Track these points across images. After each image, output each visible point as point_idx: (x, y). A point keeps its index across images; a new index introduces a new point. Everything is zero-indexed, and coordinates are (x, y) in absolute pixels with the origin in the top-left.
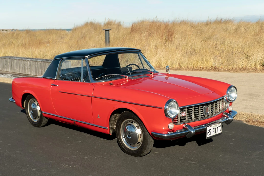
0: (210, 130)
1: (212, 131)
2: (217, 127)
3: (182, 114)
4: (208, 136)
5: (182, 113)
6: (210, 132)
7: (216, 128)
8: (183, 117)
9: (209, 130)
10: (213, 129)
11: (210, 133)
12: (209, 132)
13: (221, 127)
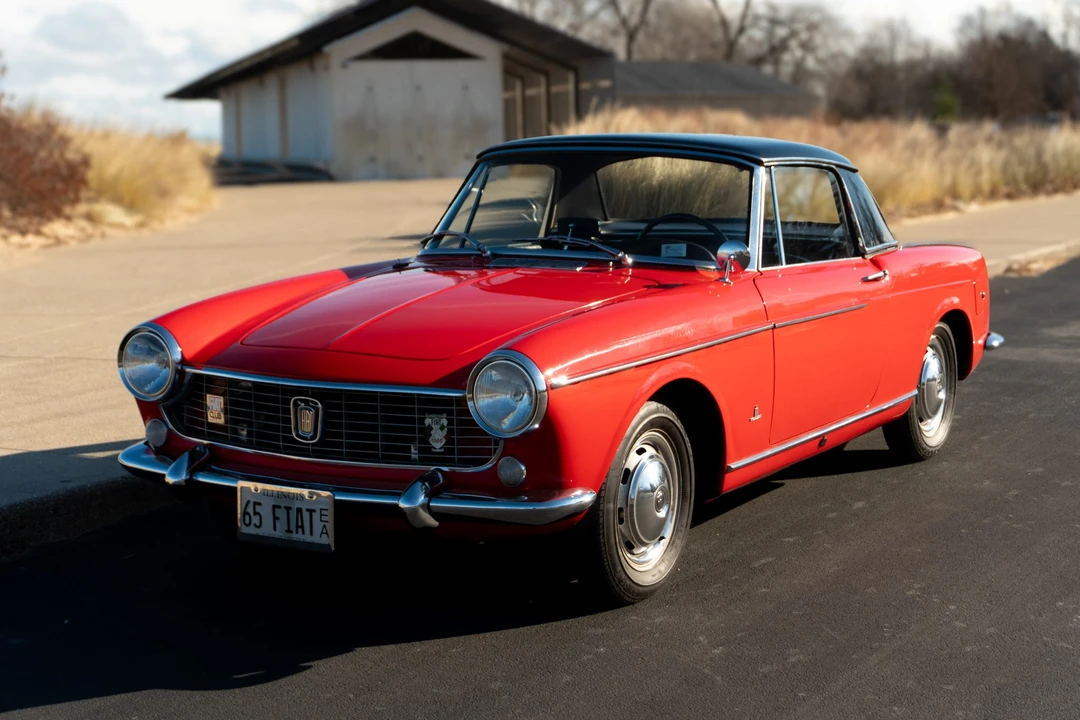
0: (255, 504)
6: (256, 513)
7: (288, 509)
11: (256, 520)
12: (250, 510)
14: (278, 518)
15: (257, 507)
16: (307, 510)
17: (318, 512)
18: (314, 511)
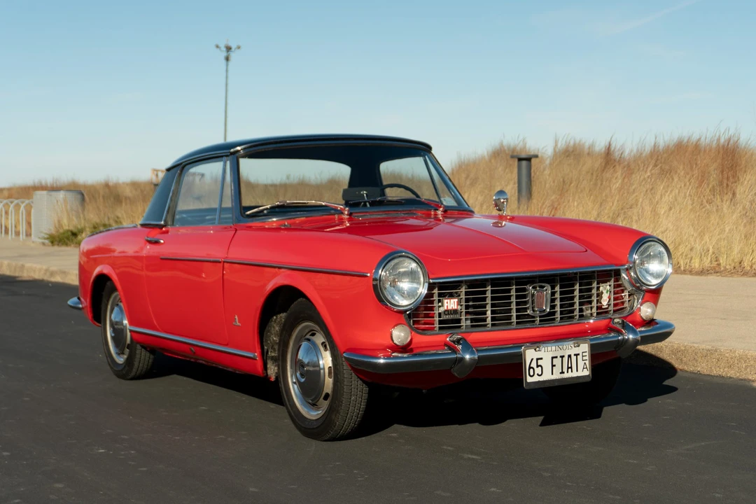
0: (537, 359)
1: (546, 364)
2: (570, 356)
3: (446, 305)
4: (529, 380)
5: (445, 301)
6: (538, 366)
7: (562, 357)
8: (448, 312)
9: (534, 361)
10: (553, 358)
12: (534, 365)
13: (584, 358)
14: (555, 366)
15: (539, 361)
16: (575, 355)
17: (581, 354)
18: (579, 354)
